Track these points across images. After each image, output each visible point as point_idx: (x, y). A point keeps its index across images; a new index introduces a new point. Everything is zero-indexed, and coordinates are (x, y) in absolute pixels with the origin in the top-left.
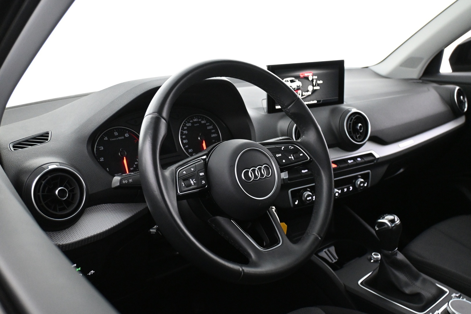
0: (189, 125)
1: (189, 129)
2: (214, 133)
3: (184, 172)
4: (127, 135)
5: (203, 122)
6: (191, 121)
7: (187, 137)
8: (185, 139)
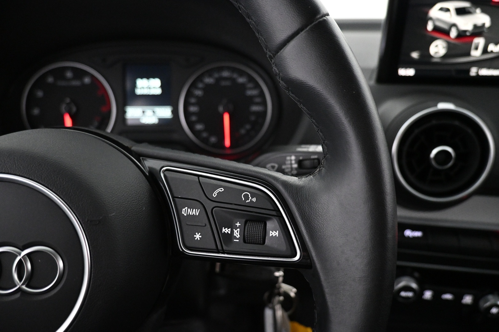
0: (209, 80)
1: (207, 88)
2: (257, 104)
4: (87, 80)
5: (241, 80)
6: (216, 75)
7: (200, 102)
8: (193, 104)
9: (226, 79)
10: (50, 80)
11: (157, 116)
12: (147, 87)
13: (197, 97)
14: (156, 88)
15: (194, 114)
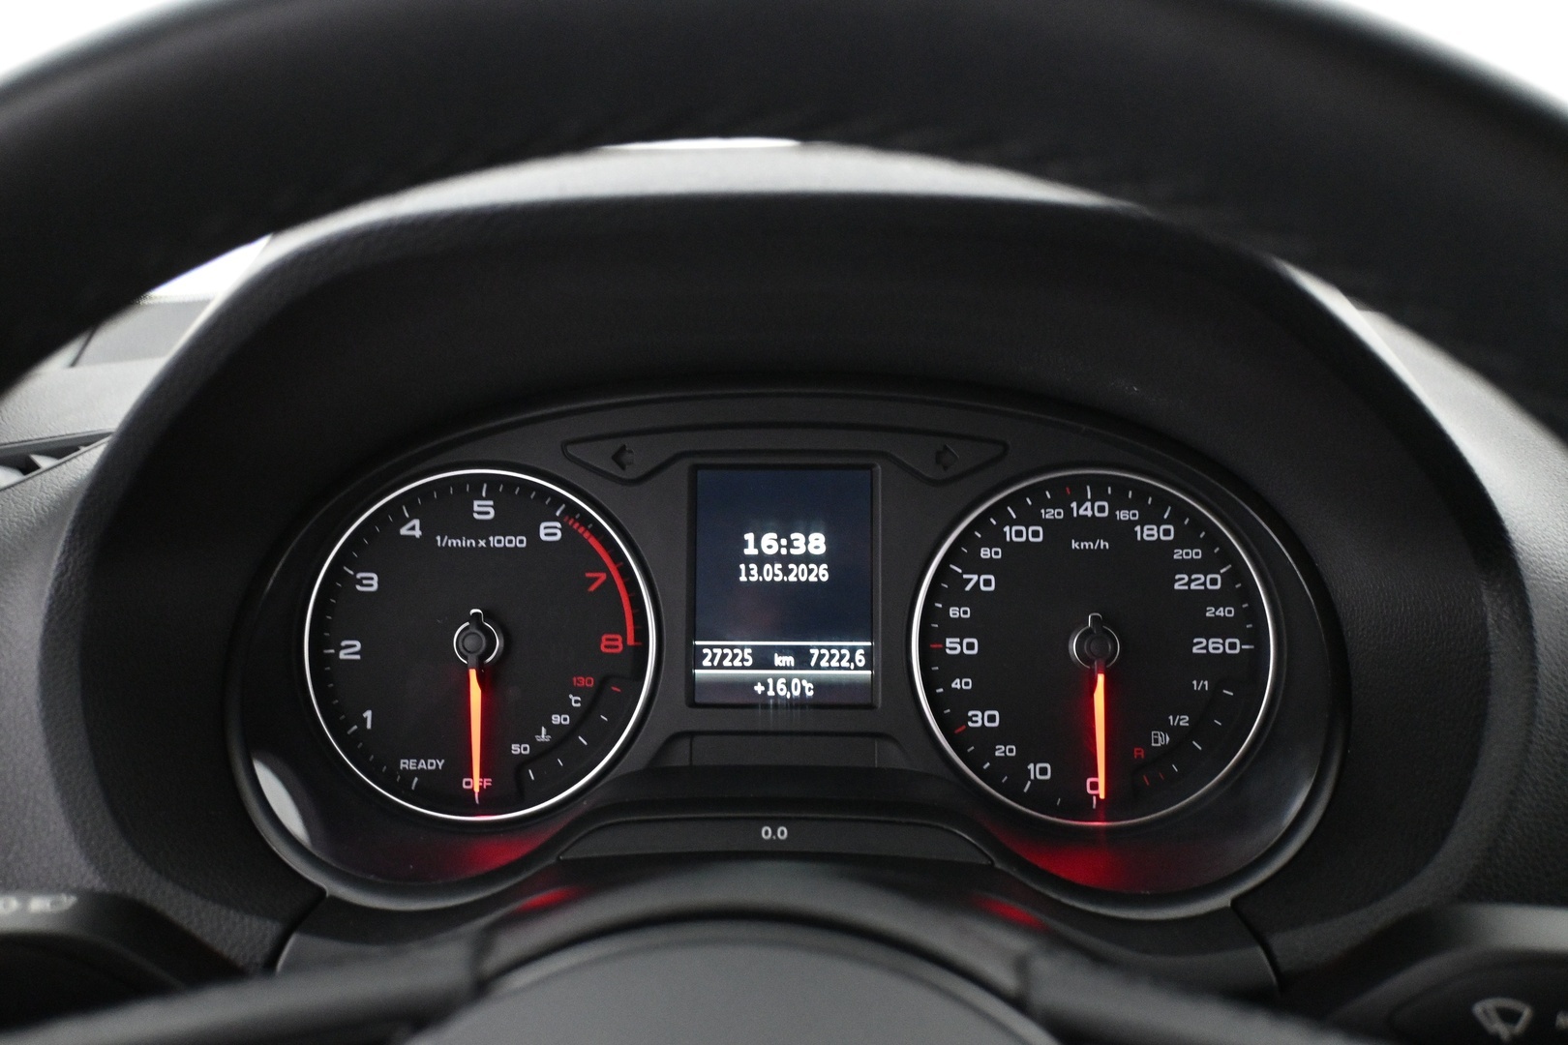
0: (1029, 534)
1: (1016, 562)
2: (1218, 628)
4: (550, 531)
5: (1149, 533)
7: (986, 618)
8: (960, 629)
15: (961, 663)
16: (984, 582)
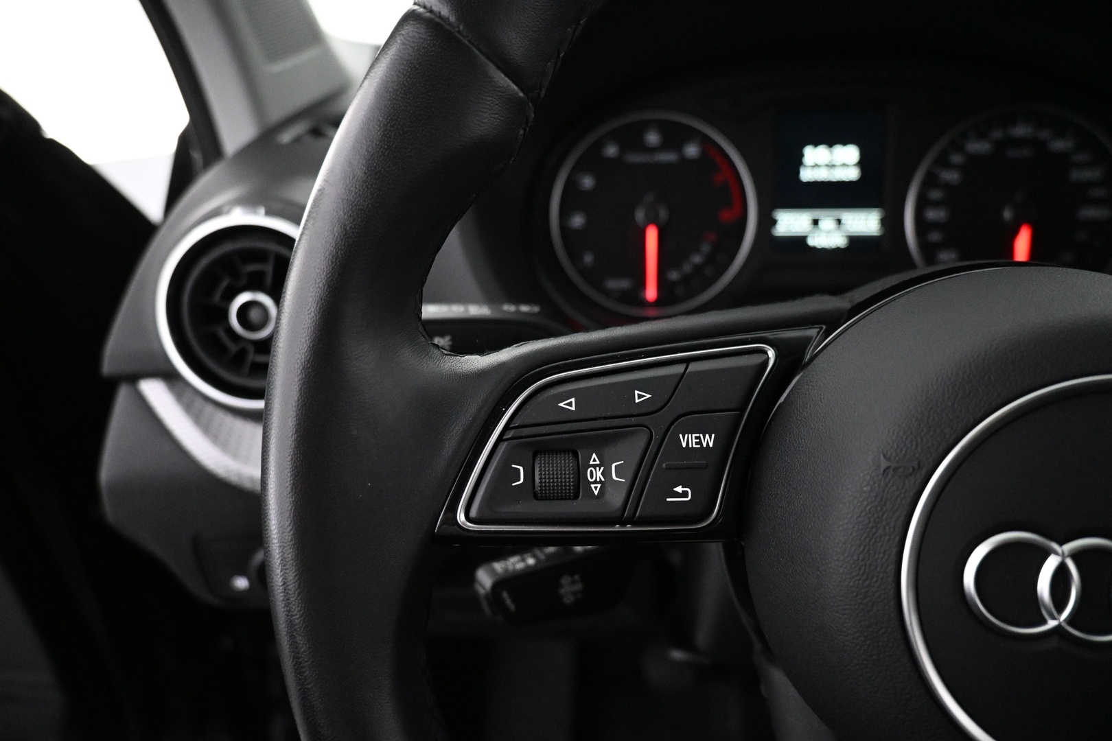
0: (977, 147)
1: (973, 165)
3: (569, 404)
4: (692, 150)
5: (1059, 145)
6: (997, 134)
7: (953, 197)
8: (935, 204)
9: (1021, 142)
10: (611, 151)
11: (847, 231)
12: (827, 163)
13: (947, 186)
14: (848, 166)
15: (935, 225)
16: (951, 176)
